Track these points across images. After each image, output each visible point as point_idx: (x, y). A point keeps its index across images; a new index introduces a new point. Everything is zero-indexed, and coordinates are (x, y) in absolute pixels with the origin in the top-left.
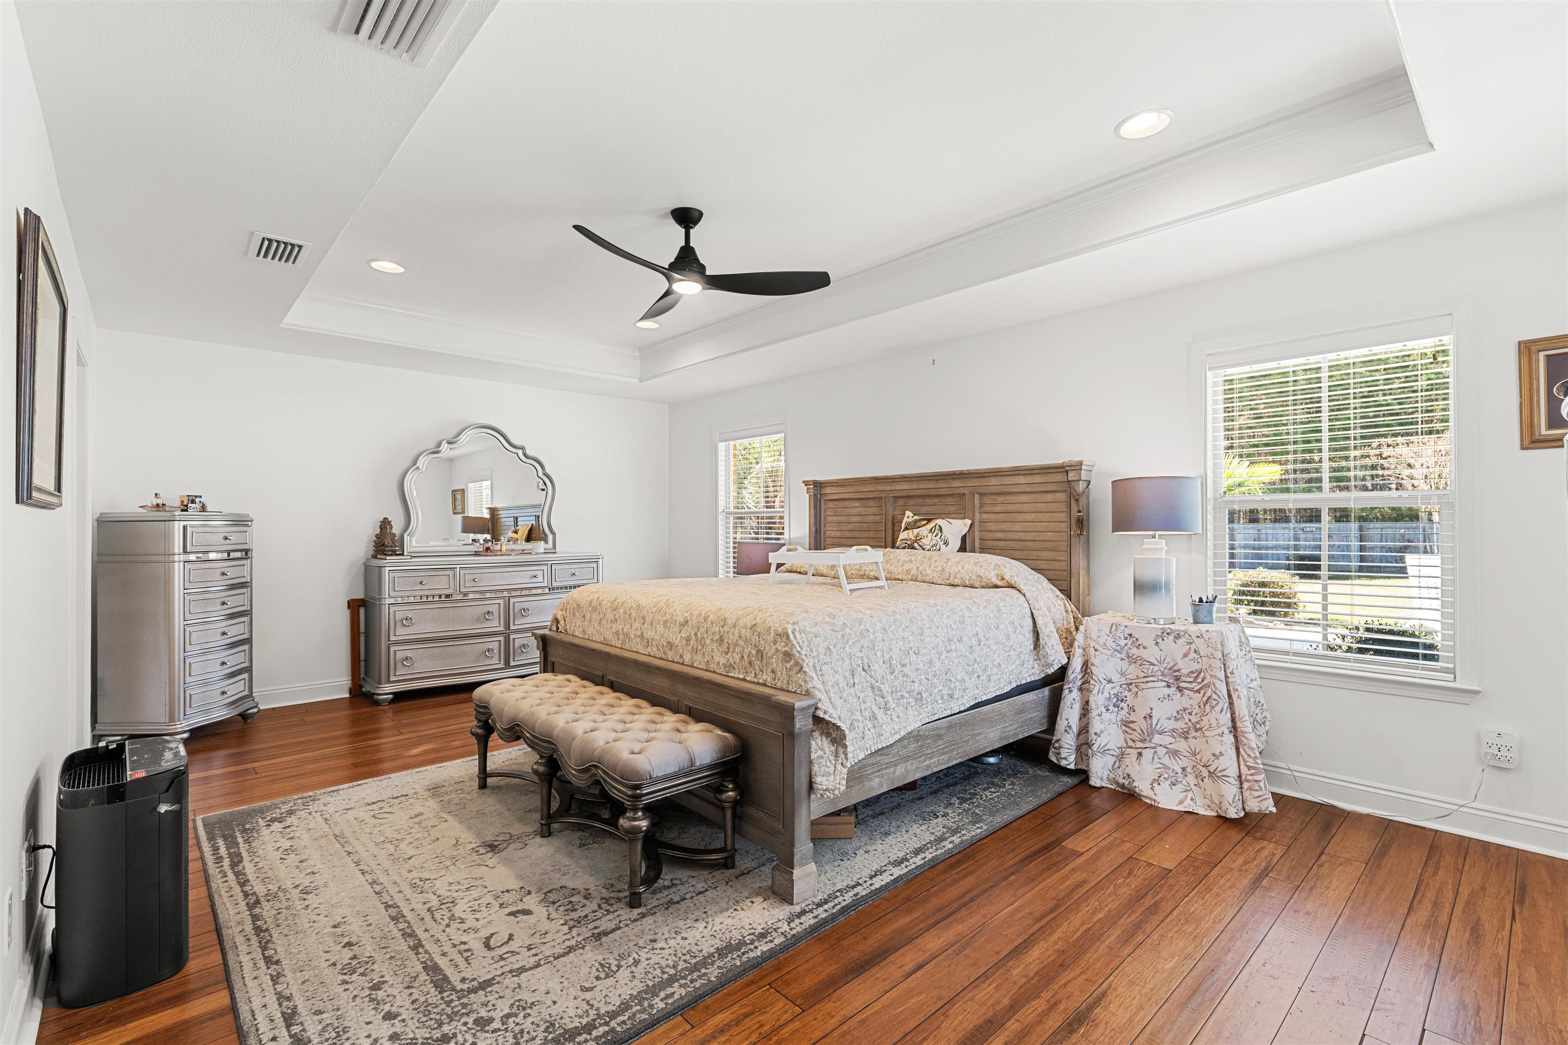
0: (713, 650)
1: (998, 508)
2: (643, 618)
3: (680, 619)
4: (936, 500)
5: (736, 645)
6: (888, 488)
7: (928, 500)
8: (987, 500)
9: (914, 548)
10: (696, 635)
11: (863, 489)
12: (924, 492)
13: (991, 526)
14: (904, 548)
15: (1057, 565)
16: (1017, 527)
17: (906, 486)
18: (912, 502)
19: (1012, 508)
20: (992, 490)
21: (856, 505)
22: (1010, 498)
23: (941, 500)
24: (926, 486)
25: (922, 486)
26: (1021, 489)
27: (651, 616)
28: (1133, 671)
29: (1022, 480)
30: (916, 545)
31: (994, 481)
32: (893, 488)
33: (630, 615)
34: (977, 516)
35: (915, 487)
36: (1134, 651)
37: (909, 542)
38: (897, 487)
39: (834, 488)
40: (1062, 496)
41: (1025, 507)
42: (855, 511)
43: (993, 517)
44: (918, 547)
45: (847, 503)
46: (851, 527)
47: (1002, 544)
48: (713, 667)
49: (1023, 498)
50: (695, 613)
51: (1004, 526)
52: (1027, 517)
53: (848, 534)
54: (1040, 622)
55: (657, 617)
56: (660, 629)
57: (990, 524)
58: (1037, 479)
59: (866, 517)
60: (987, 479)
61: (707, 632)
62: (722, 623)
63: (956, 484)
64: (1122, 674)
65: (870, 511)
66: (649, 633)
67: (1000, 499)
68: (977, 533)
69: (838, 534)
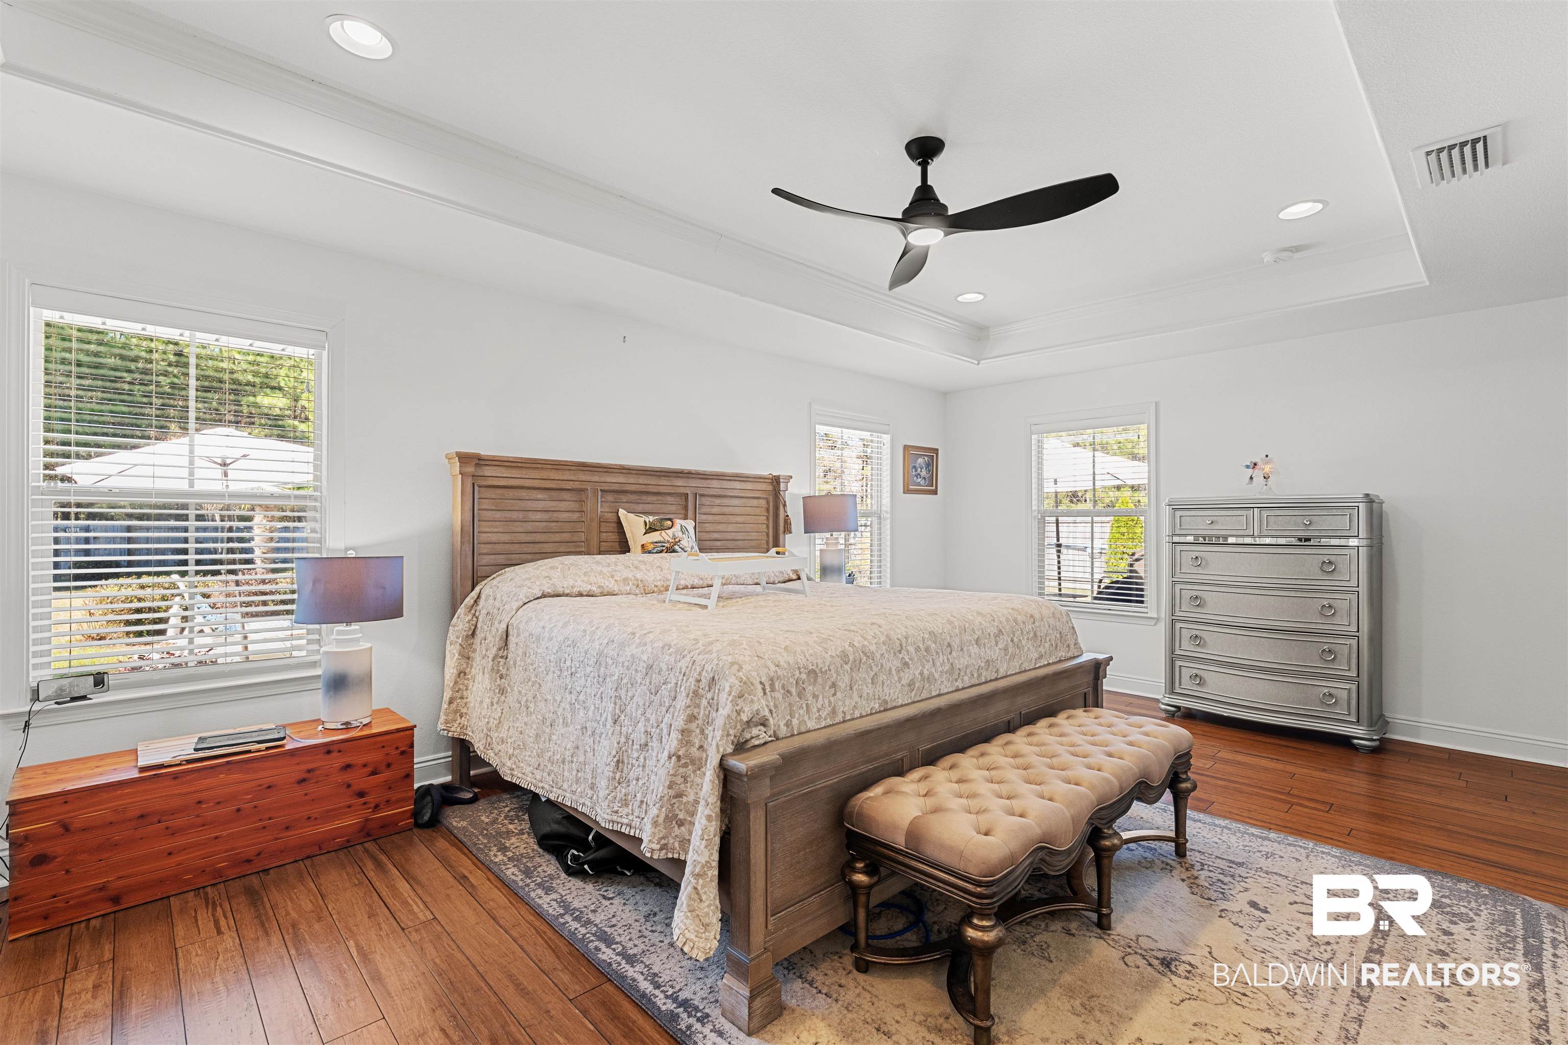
0: (1029, 649)
1: (715, 510)
2: (949, 645)
3: (993, 630)
4: (654, 498)
5: (1046, 635)
6: (596, 478)
7: (644, 497)
8: (707, 501)
9: (674, 551)
10: (1012, 641)
11: (554, 475)
12: (643, 488)
13: (709, 527)
14: (661, 552)
16: (731, 528)
17: (621, 479)
18: (624, 498)
19: (726, 510)
20: (711, 492)
21: (540, 496)
22: (726, 501)
23: (659, 498)
24: (646, 482)
25: (641, 481)
26: (736, 493)
27: (957, 640)
30: (676, 547)
31: (715, 483)
32: (603, 479)
33: (927, 650)
34: (697, 516)
35: (632, 480)
37: (667, 545)
38: (609, 479)
39: (503, 470)
40: (765, 502)
41: (737, 510)
42: (540, 505)
43: (710, 518)
44: (679, 550)
45: (523, 494)
46: (529, 527)
47: (718, 543)
48: (1026, 666)
49: (737, 502)
50: (1003, 619)
51: (720, 527)
52: (739, 519)
53: (523, 538)
55: (966, 637)
56: (974, 649)
57: (707, 525)
58: (747, 485)
59: (556, 515)
60: (709, 481)
61: (1022, 633)
62: (1032, 620)
63: (679, 482)
65: (563, 505)
66: (962, 660)
67: (718, 501)
68: (697, 534)
69: (506, 538)
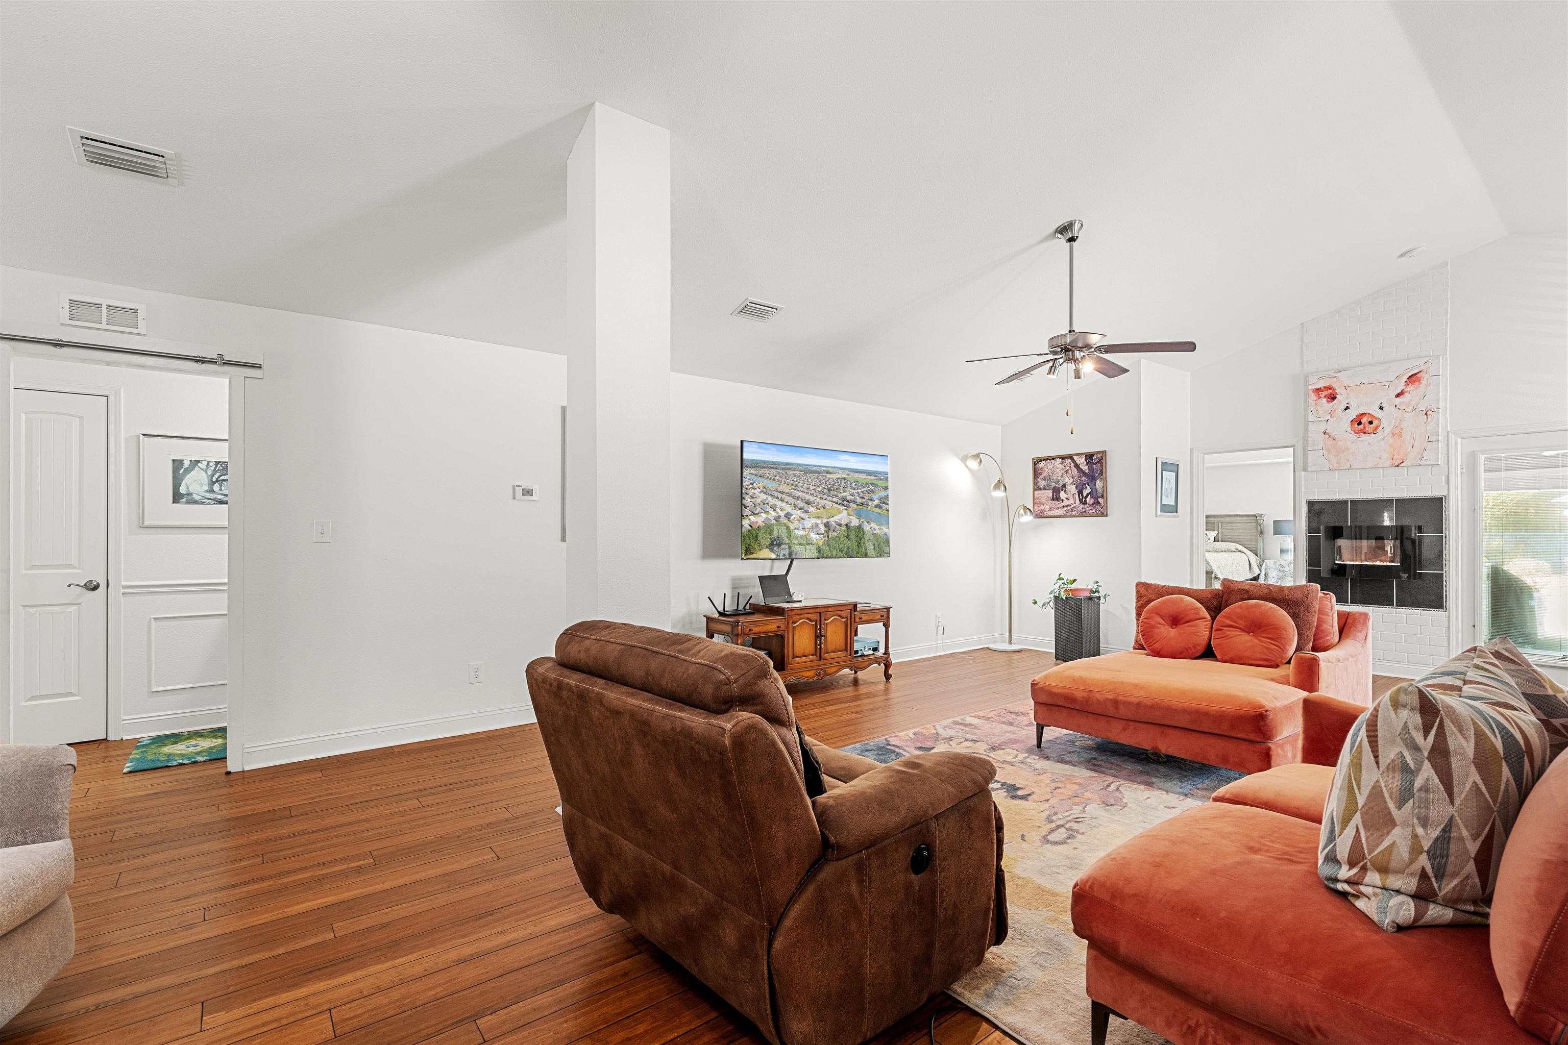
1: (1230, 528)
8: (1225, 525)
13: (1225, 534)
15: (1252, 546)
16: (1236, 534)
19: (1235, 527)
20: (1227, 522)
22: (1234, 524)
26: (1238, 521)
28: (1281, 574)
29: (1238, 518)
31: (1227, 519)
34: (1220, 530)
36: (1282, 569)
40: (1255, 524)
41: (1240, 528)
43: (1227, 530)
47: (1231, 539)
49: (1239, 524)
51: (1232, 534)
52: (1240, 530)
54: (1251, 562)
58: (1244, 518)
60: (1224, 518)
64: (1278, 575)
67: (1230, 524)
68: (1220, 536)
